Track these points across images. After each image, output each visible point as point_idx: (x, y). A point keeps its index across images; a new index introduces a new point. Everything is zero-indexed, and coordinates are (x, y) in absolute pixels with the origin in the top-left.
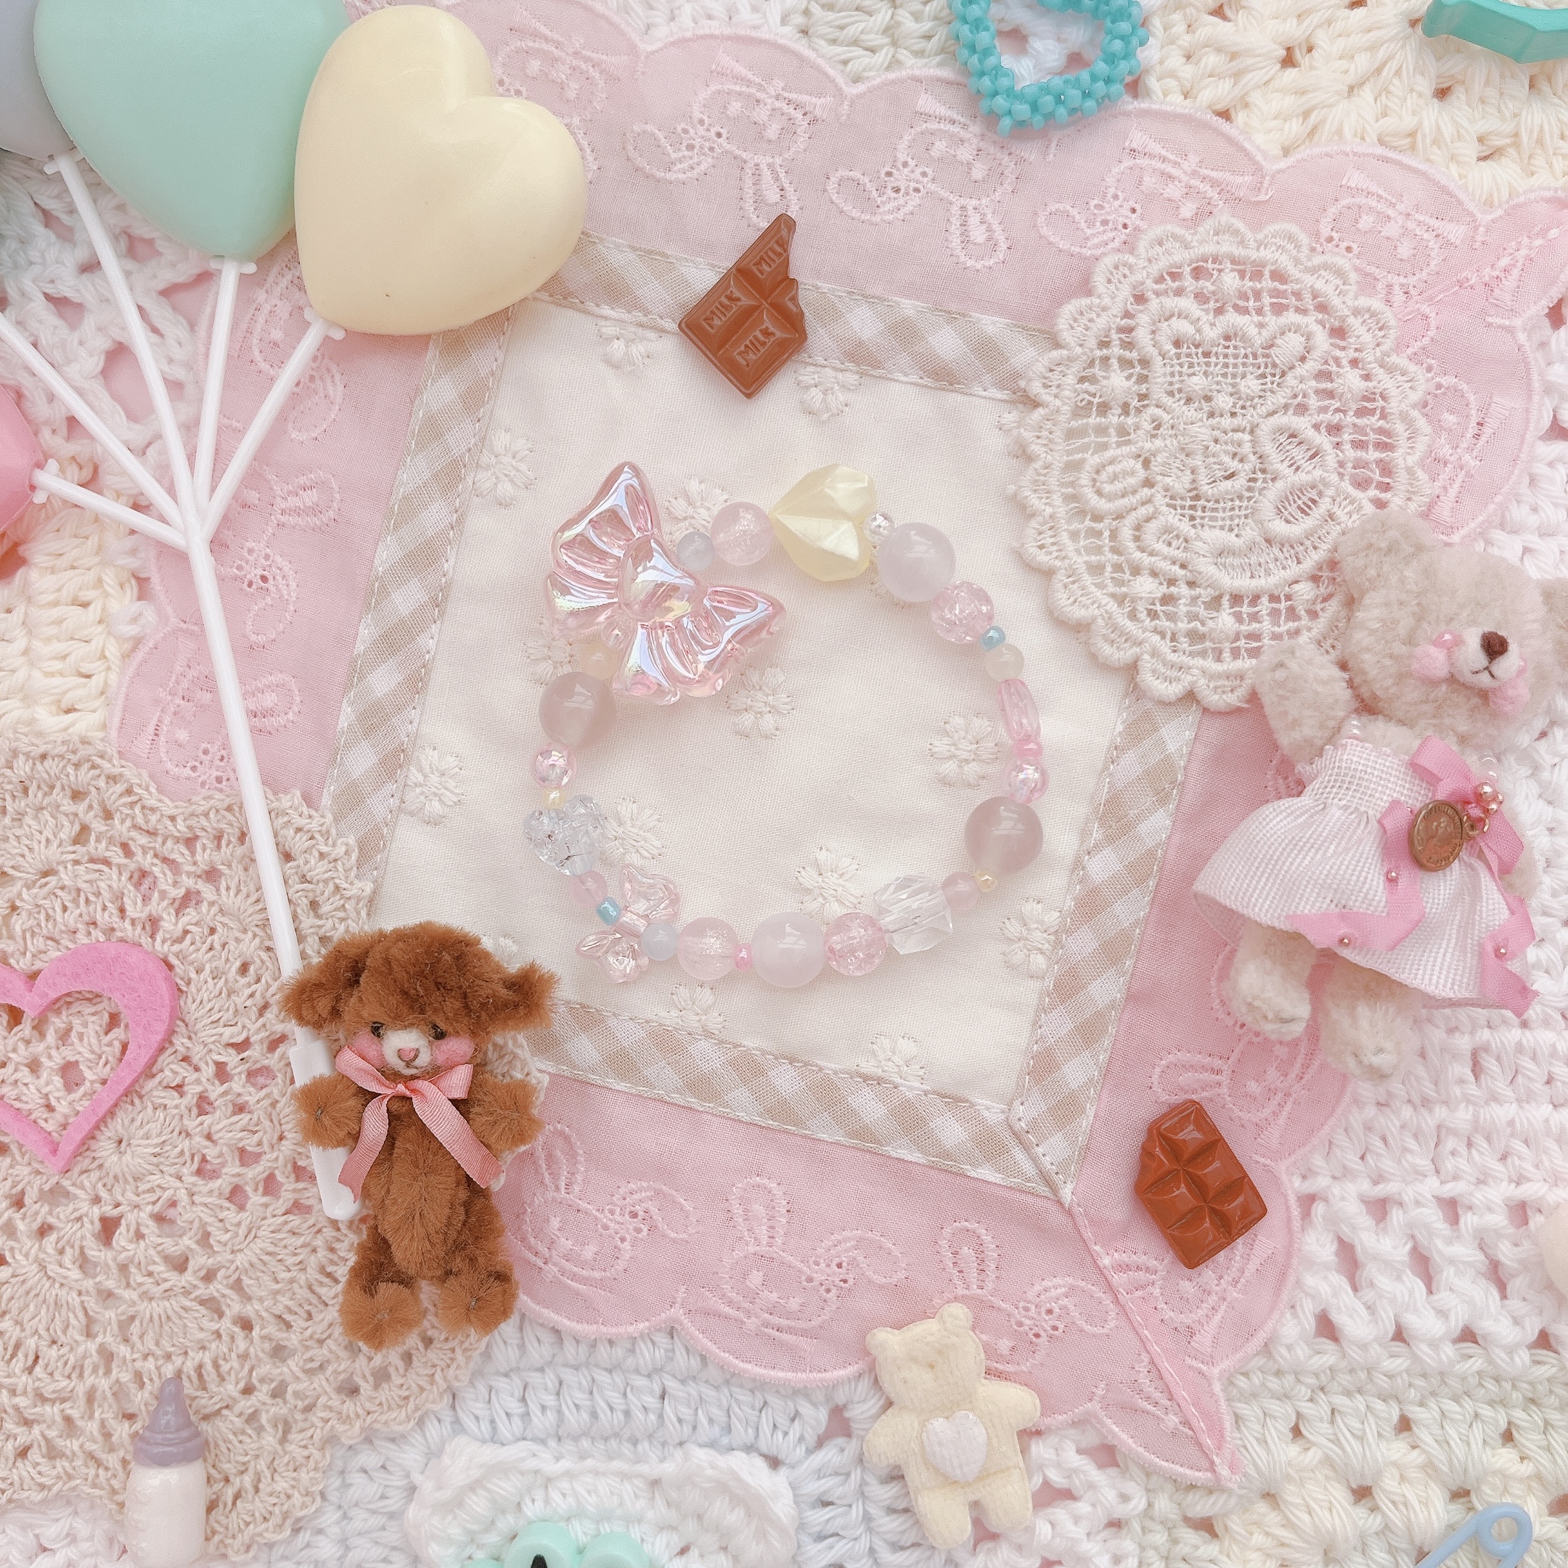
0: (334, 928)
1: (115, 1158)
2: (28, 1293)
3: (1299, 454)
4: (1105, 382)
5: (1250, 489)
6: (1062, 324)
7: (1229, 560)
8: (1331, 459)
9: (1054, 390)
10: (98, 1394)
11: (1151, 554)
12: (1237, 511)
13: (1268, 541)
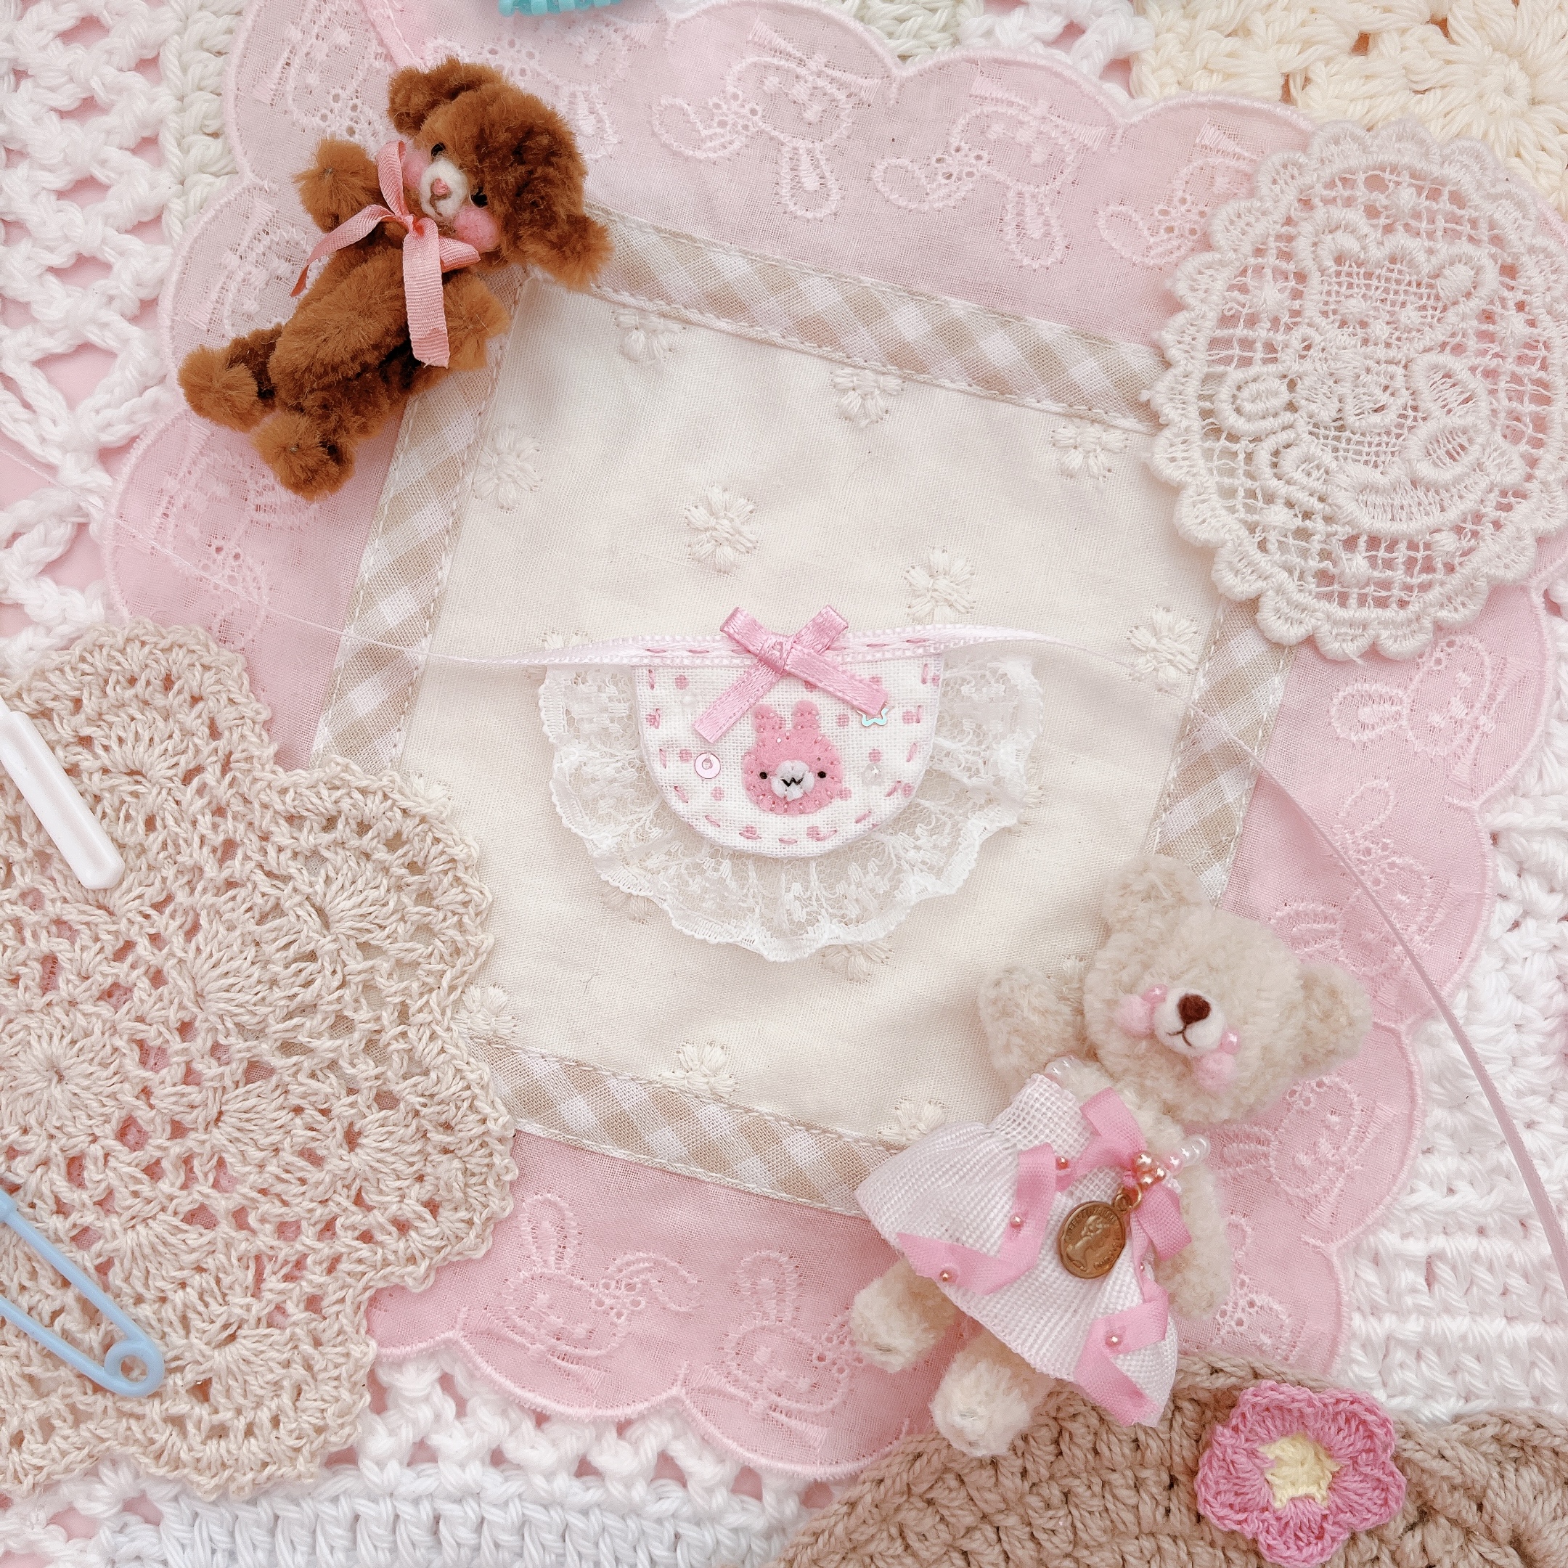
3: (1453, 396)
4: (1257, 292)
5: (1400, 426)
6: (1218, 225)
7: (1372, 498)
8: (1484, 404)
9: (1201, 294)
11: (1288, 482)
12: (1383, 448)
13: (1414, 483)
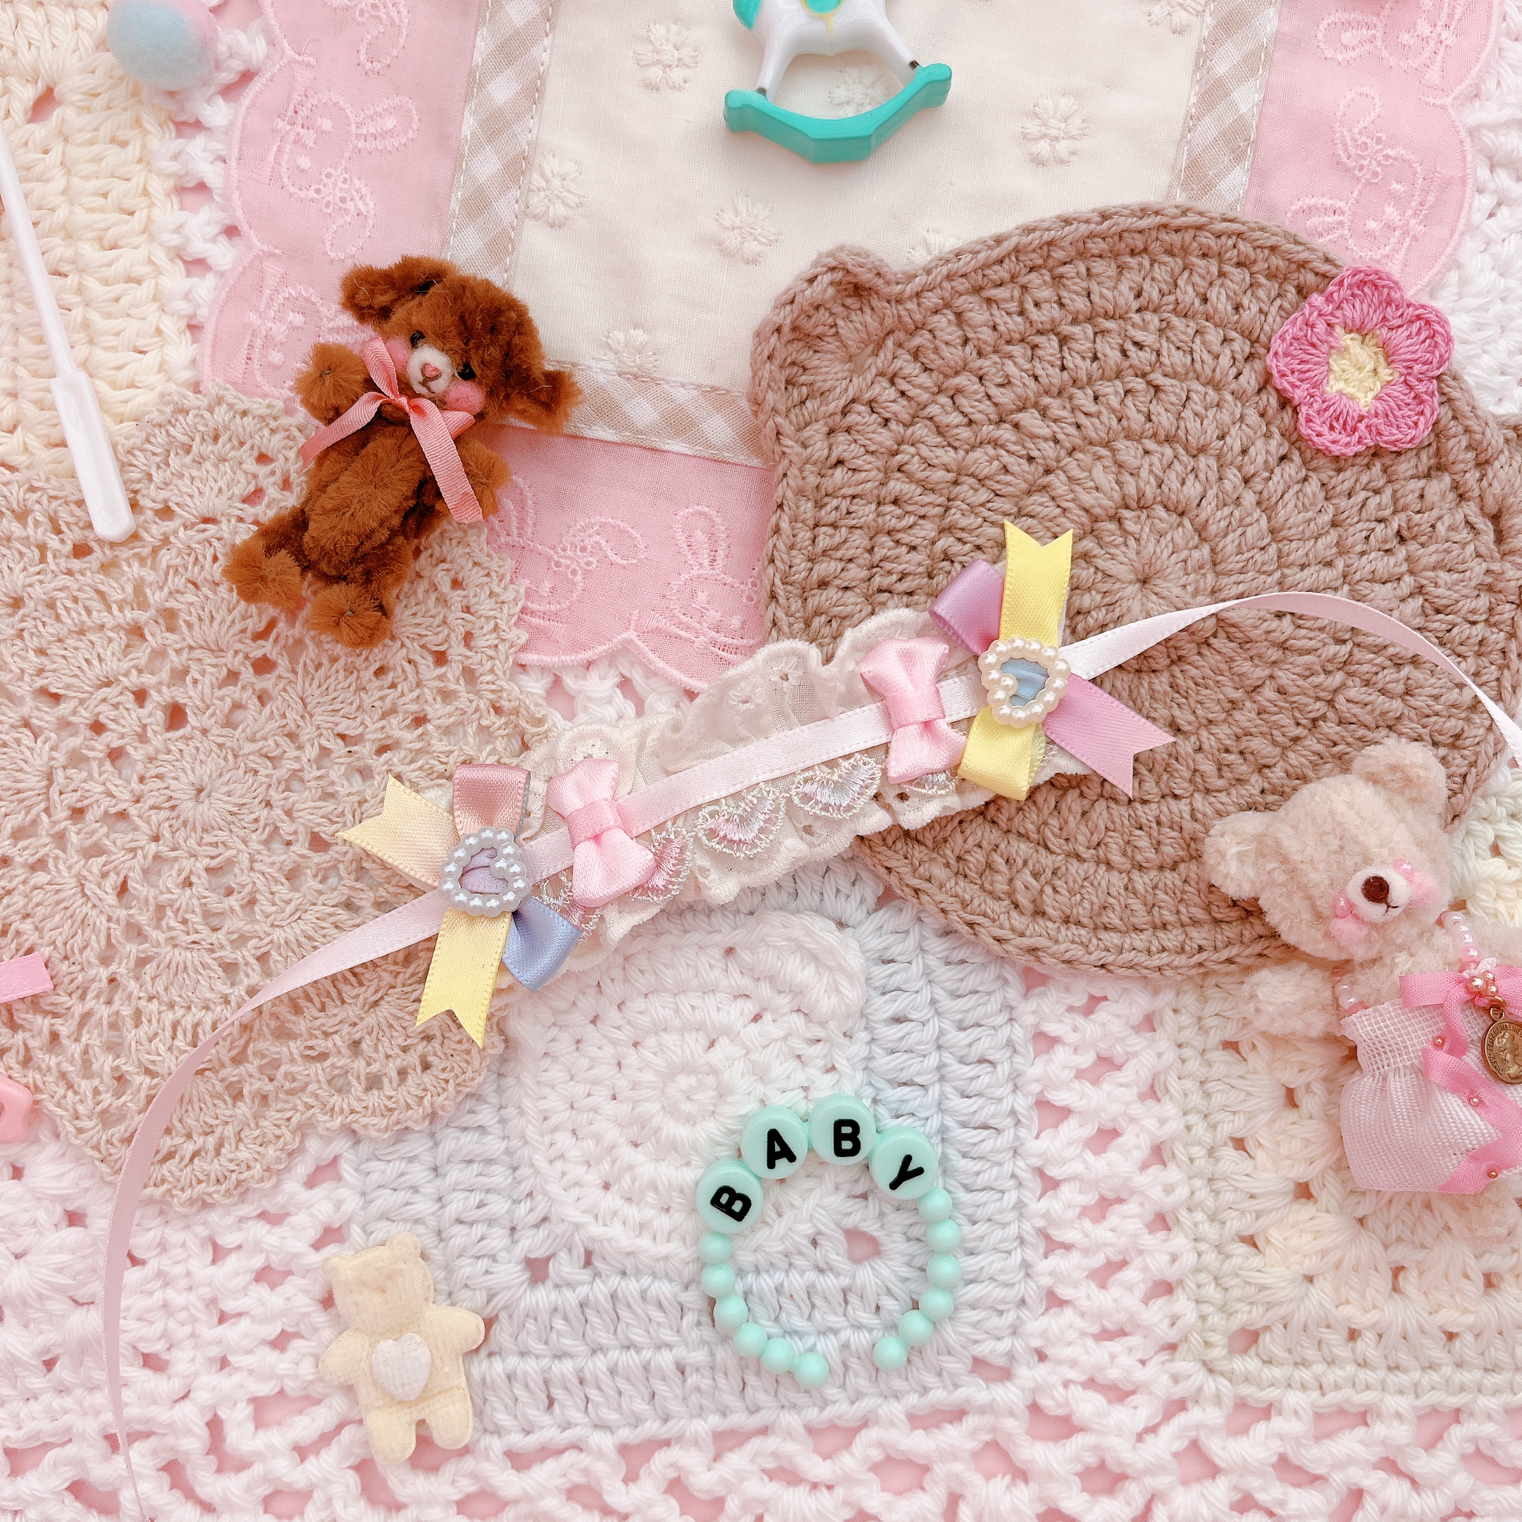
0: (481, 663)
1: (191, 804)
2: (58, 903)
10: (94, 1019)
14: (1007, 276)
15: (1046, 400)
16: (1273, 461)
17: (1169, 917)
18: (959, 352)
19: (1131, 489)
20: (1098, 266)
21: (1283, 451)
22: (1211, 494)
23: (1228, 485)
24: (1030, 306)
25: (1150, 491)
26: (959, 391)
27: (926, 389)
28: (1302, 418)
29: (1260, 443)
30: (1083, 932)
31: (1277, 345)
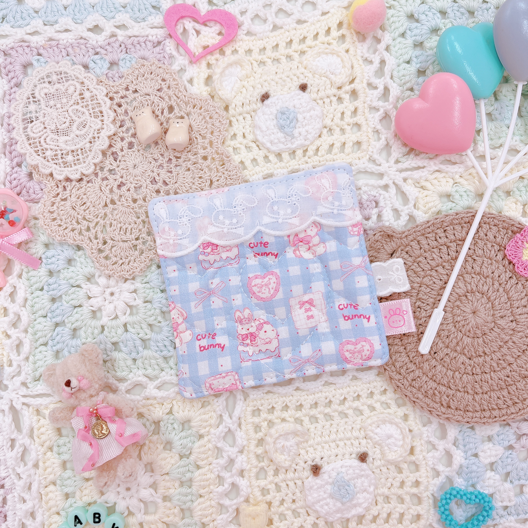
13: (77, 136)
14: (431, 231)
15: (444, 264)
16: (507, 279)
17: (486, 408)
18: (419, 251)
19: (469, 288)
20: (456, 227)
21: (510, 276)
22: (491, 289)
23: (495, 286)
24: (438, 238)
25: (474, 288)
26: (420, 262)
27: (411, 262)
28: (516, 267)
29: (503, 274)
30: (461, 412)
31: (507, 248)
